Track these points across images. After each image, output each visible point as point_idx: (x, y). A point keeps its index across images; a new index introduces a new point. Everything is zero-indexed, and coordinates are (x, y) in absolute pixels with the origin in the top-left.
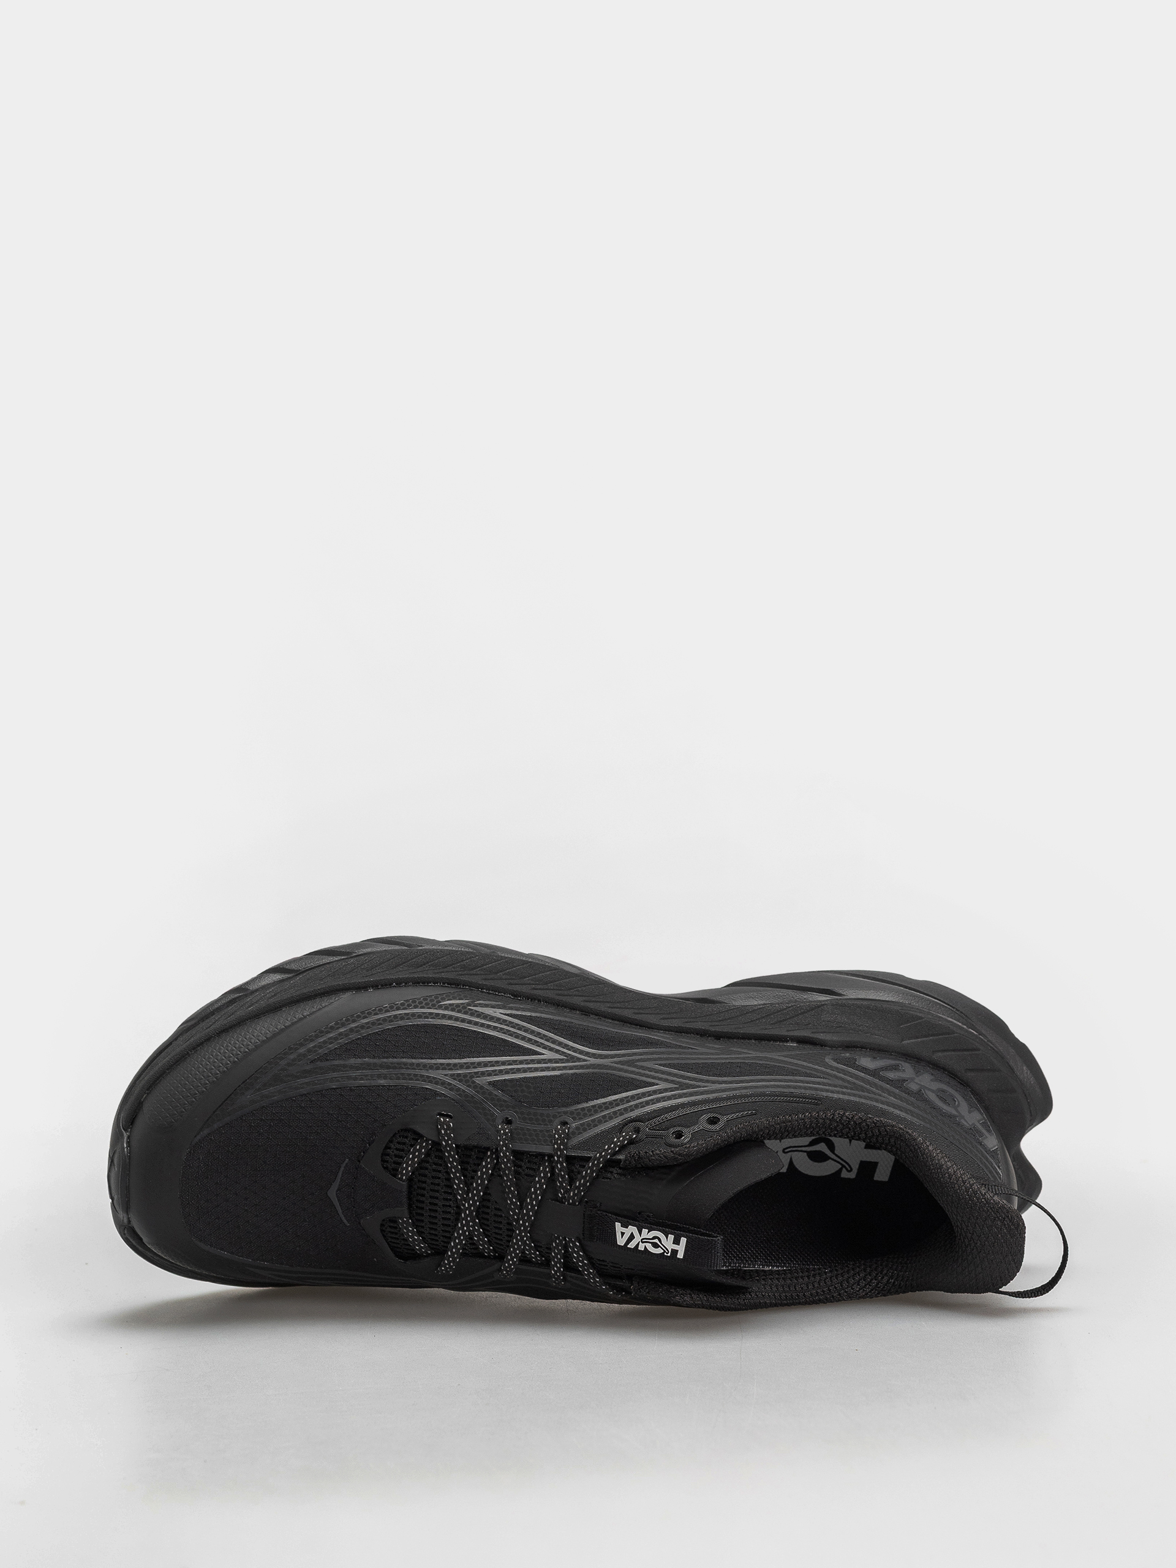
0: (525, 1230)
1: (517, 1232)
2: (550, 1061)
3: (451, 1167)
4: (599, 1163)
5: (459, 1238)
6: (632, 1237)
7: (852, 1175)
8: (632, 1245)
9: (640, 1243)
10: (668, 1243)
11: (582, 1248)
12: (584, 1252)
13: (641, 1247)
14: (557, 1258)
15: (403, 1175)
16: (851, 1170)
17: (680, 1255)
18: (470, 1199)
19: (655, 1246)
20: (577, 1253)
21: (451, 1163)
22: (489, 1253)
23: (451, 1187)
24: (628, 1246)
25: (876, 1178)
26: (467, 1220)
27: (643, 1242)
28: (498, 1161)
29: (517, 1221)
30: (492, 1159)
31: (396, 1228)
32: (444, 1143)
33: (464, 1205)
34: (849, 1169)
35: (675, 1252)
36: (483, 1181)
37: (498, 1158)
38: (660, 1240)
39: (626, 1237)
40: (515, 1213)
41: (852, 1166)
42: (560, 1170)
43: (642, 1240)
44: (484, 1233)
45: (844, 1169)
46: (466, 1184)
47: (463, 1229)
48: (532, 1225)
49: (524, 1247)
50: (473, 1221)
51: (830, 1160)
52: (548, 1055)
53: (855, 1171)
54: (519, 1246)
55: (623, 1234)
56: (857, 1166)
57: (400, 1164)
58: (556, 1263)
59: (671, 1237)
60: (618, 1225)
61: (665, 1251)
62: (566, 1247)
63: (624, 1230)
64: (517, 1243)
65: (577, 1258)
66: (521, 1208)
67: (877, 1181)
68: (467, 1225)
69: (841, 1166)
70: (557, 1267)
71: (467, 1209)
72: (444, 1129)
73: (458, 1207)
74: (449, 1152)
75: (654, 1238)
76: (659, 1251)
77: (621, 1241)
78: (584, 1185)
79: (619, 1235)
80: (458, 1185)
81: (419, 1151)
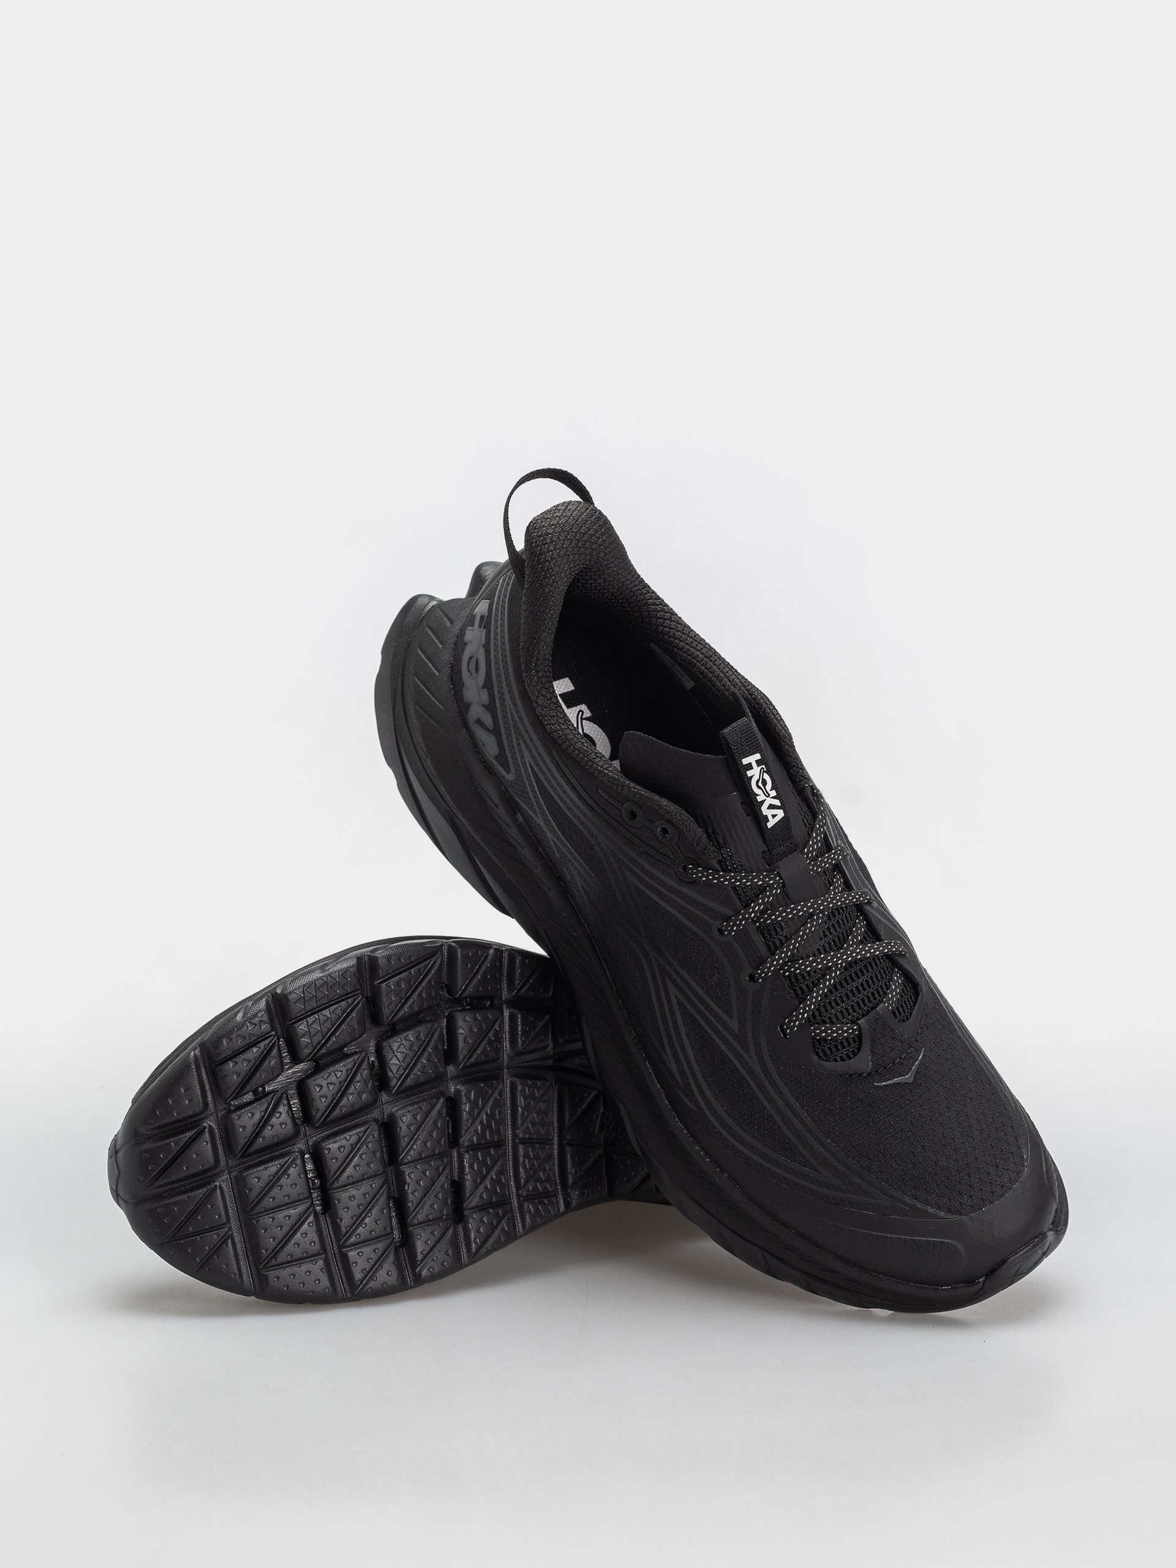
0: (826, 900)
1: (831, 905)
2: (677, 985)
3: (820, 995)
4: (732, 877)
5: (869, 951)
6: (771, 807)
7: (583, 707)
8: (777, 802)
9: (771, 796)
10: (755, 773)
11: (806, 845)
12: (809, 841)
13: (773, 793)
14: (828, 860)
15: (854, 1031)
16: (580, 711)
17: (758, 756)
18: (833, 962)
19: (764, 783)
20: (812, 846)
21: (816, 998)
22: (862, 921)
23: (835, 986)
24: (780, 805)
25: (572, 688)
26: (852, 954)
27: (769, 795)
28: (788, 962)
29: (822, 911)
30: (790, 967)
31: (897, 1008)
32: (806, 1015)
33: (841, 964)
34: (581, 713)
35: (758, 763)
36: (811, 962)
37: (785, 964)
38: (758, 782)
39: (774, 812)
40: (818, 918)
41: (577, 713)
42: (760, 905)
43: (767, 797)
44: (851, 934)
45: (584, 717)
46: (824, 975)
47: (860, 952)
48: (817, 897)
49: (838, 893)
50: (848, 948)
51: (585, 731)
52: (673, 991)
53: (578, 708)
54: (842, 897)
55: (774, 816)
56: (574, 708)
57: (847, 1039)
58: (832, 859)
59: (749, 773)
60: (770, 825)
61: (764, 772)
62: (815, 859)
63: (770, 818)
64: (840, 900)
65: (817, 843)
66: (811, 915)
67: (574, 685)
68: (854, 951)
69: (584, 721)
70: (834, 856)
71: (842, 959)
72: (794, 1024)
73: (846, 969)
74: (810, 1006)
75: (759, 787)
76: (766, 777)
77: (780, 814)
78: (757, 877)
79: (777, 819)
80: (830, 980)
81: (825, 1031)
